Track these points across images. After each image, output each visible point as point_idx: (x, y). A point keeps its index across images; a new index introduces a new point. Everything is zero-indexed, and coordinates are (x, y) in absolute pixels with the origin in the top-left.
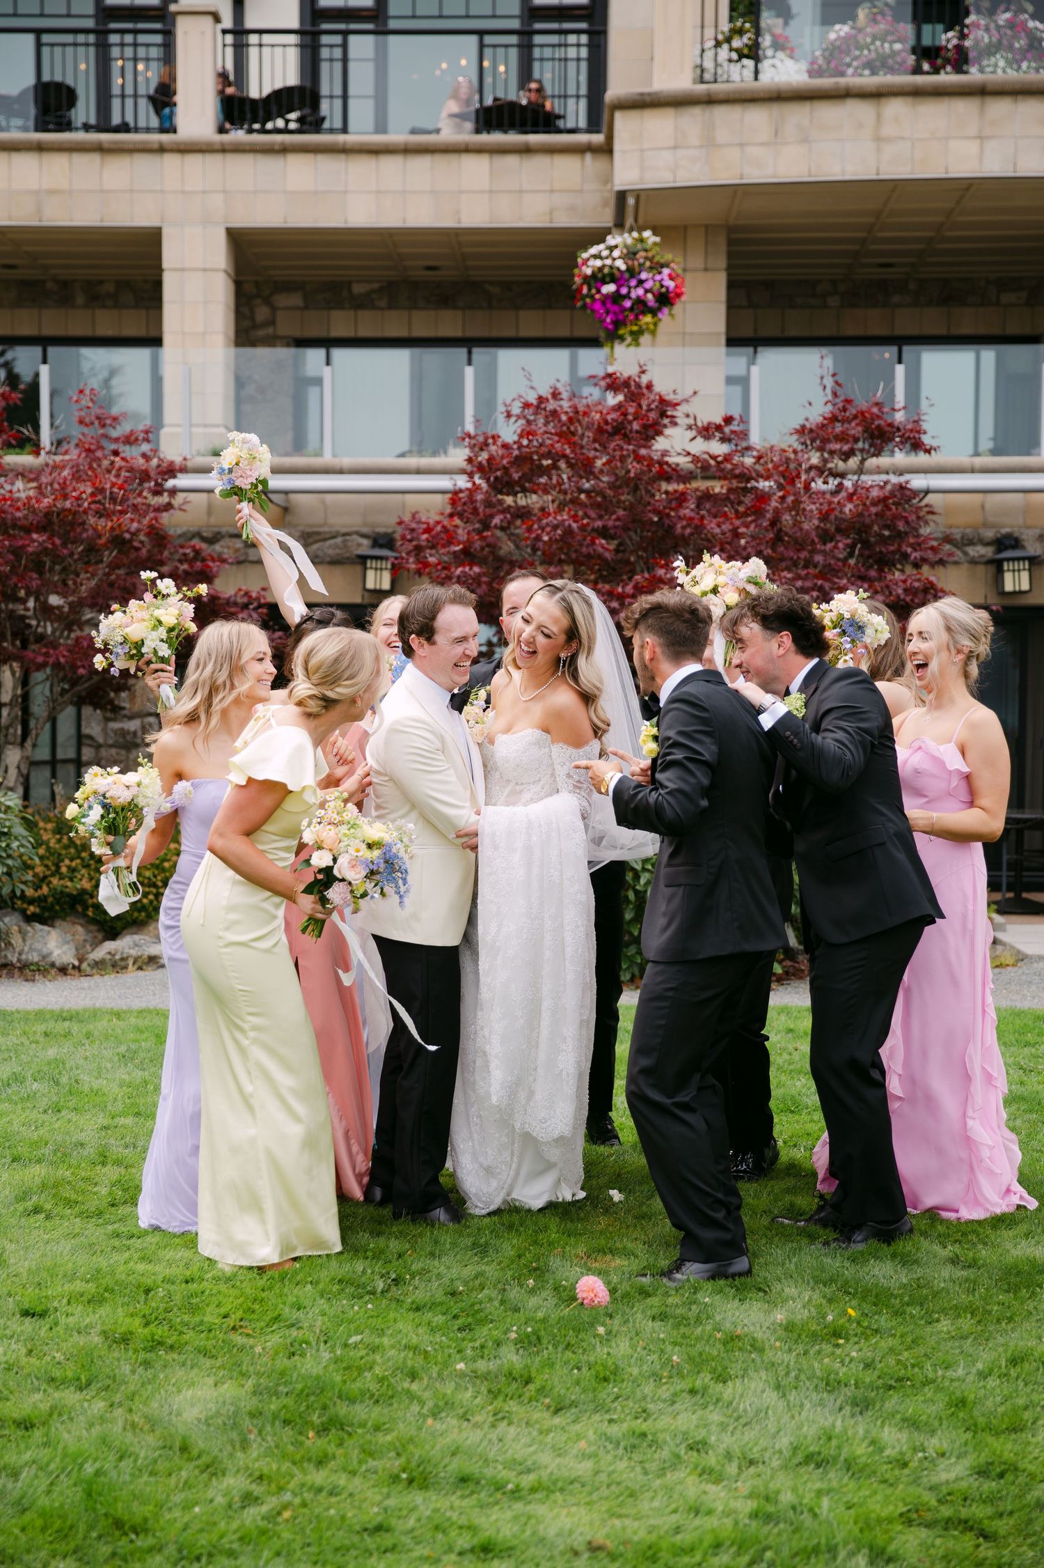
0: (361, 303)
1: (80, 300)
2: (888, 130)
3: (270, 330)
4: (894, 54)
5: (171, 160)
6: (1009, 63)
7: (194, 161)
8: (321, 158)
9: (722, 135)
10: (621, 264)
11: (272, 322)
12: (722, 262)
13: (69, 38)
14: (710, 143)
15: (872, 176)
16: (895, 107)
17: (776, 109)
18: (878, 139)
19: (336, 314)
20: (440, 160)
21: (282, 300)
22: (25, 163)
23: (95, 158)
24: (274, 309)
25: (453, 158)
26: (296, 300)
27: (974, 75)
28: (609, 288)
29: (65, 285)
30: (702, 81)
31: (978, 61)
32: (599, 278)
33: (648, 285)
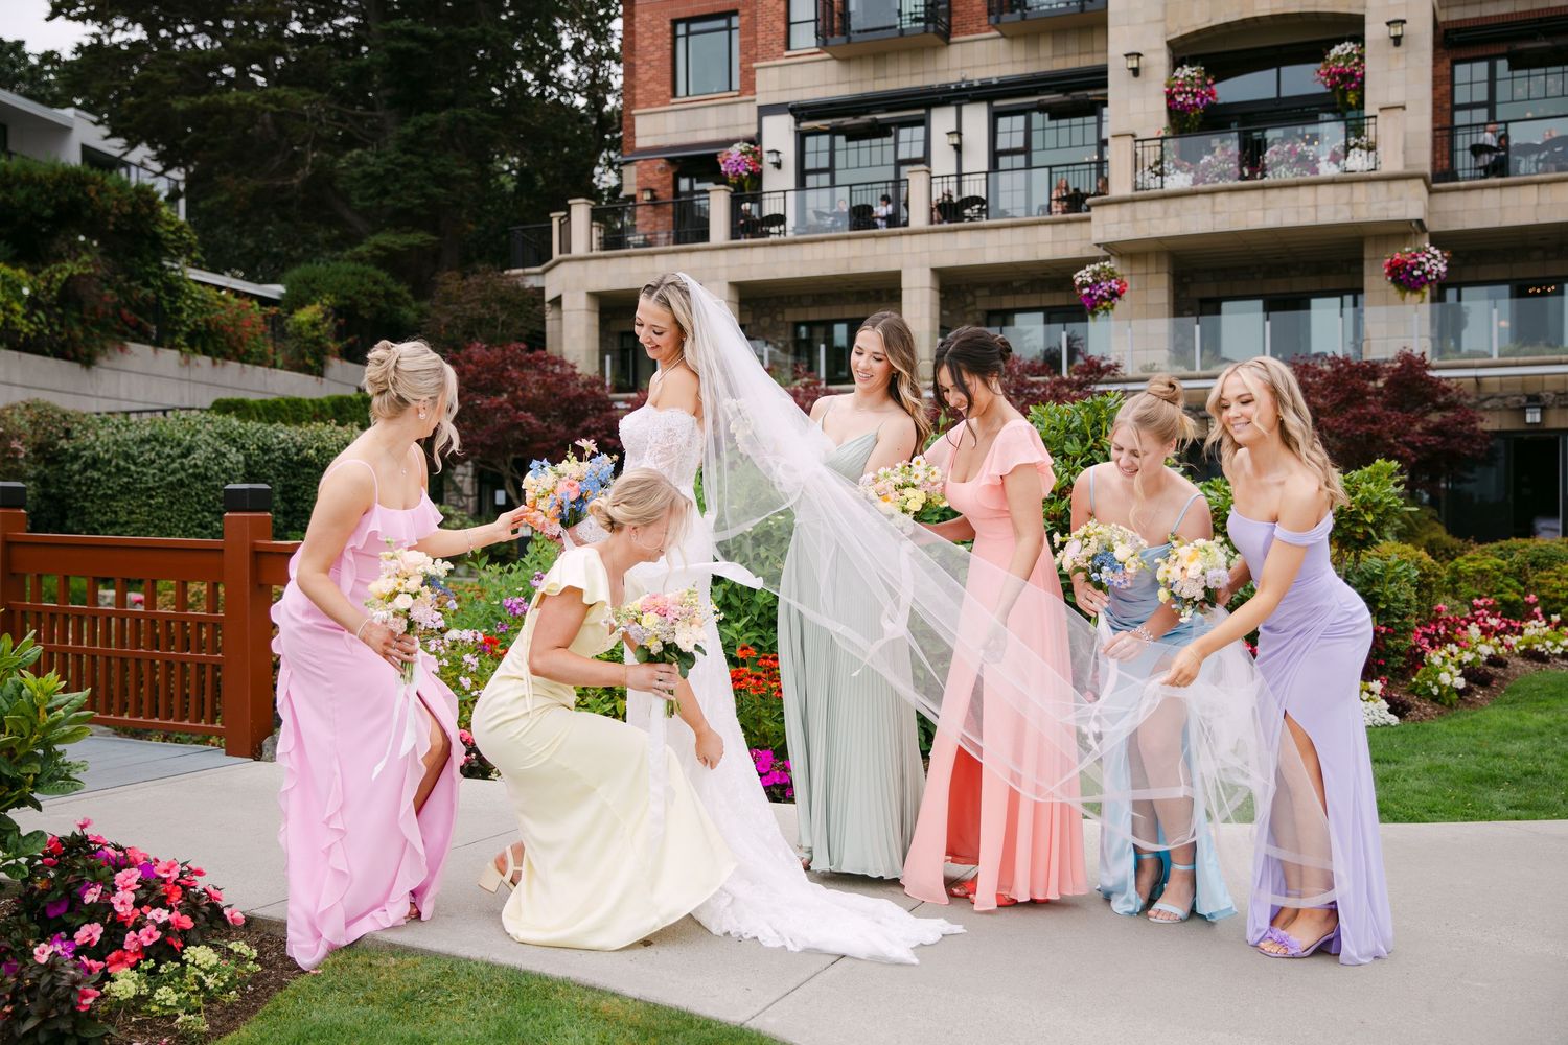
0: (1017, 291)
1: (885, 298)
2: (1218, 208)
3: (973, 308)
4: (1230, 169)
5: (906, 239)
6: (1287, 169)
7: (916, 238)
8: (973, 233)
9: (1140, 216)
10: (1090, 280)
11: (974, 303)
12: (1165, 268)
13: (863, 187)
14: (1134, 220)
15: (1210, 230)
16: (1221, 198)
17: (1164, 202)
18: (1213, 213)
19: (1005, 298)
20: (1028, 229)
21: (979, 293)
22: (843, 246)
23: (873, 241)
24: (975, 297)
25: (1034, 228)
26: (986, 292)
27: (1269, 179)
28: (1086, 291)
29: (878, 292)
30: (1136, 190)
31: (1272, 169)
32: (1084, 285)
33: (1106, 288)
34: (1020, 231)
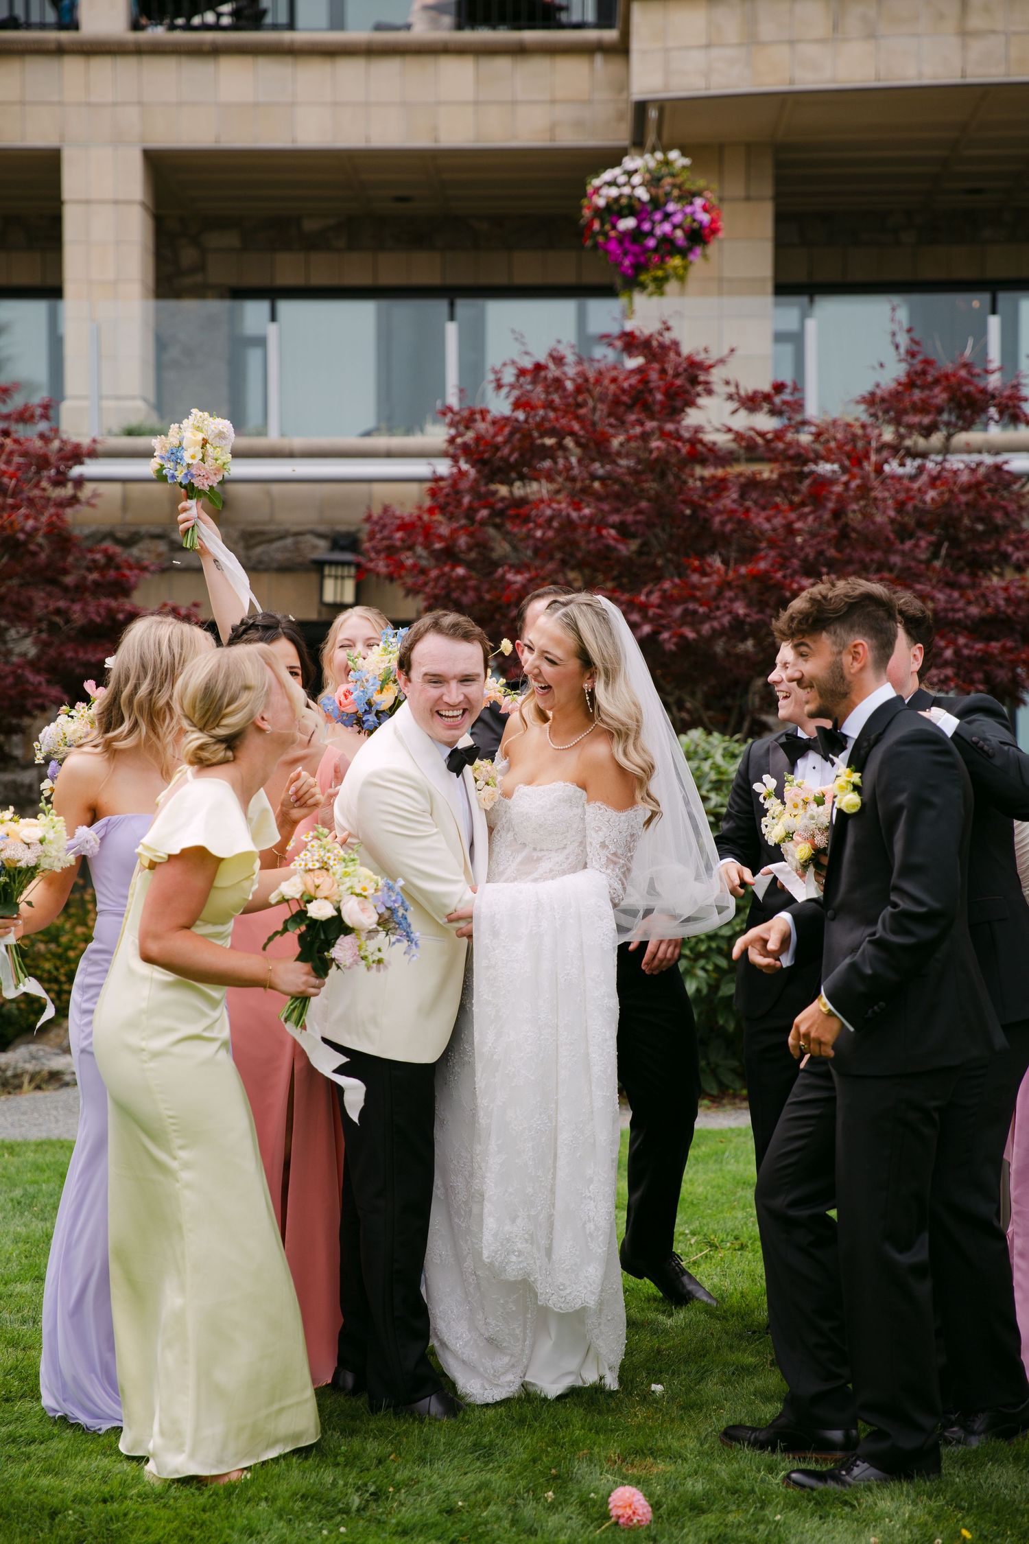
0: (313, 244)
2: (975, 21)
3: (199, 278)
5: (73, 66)
7: (102, 67)
8: (262, 61)
9: (768, 32)
10: (643, 194)
11: (201, 268)
12: (768, 189)
14: (751, 40)
15: (956, 80)
18: (965, 33)
19: (282, 257)
21: (214, 240)
24: (204, 251)
25: (428, 63)
26: (230, 239)
28: (628, 223)
32: (615, 210)
33: (678, 219)
34: (389, 68)
